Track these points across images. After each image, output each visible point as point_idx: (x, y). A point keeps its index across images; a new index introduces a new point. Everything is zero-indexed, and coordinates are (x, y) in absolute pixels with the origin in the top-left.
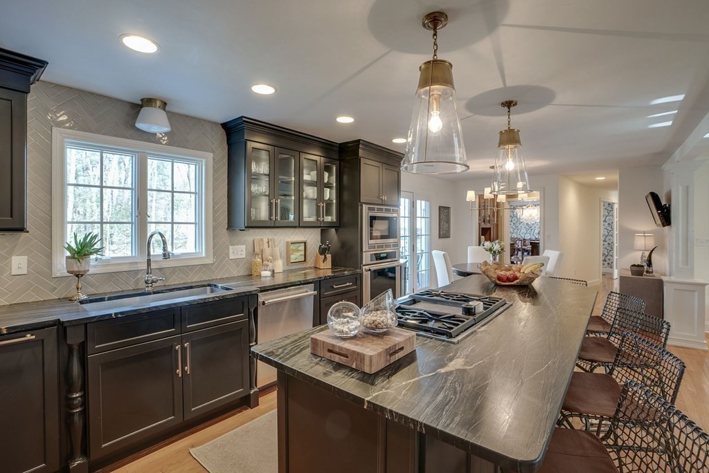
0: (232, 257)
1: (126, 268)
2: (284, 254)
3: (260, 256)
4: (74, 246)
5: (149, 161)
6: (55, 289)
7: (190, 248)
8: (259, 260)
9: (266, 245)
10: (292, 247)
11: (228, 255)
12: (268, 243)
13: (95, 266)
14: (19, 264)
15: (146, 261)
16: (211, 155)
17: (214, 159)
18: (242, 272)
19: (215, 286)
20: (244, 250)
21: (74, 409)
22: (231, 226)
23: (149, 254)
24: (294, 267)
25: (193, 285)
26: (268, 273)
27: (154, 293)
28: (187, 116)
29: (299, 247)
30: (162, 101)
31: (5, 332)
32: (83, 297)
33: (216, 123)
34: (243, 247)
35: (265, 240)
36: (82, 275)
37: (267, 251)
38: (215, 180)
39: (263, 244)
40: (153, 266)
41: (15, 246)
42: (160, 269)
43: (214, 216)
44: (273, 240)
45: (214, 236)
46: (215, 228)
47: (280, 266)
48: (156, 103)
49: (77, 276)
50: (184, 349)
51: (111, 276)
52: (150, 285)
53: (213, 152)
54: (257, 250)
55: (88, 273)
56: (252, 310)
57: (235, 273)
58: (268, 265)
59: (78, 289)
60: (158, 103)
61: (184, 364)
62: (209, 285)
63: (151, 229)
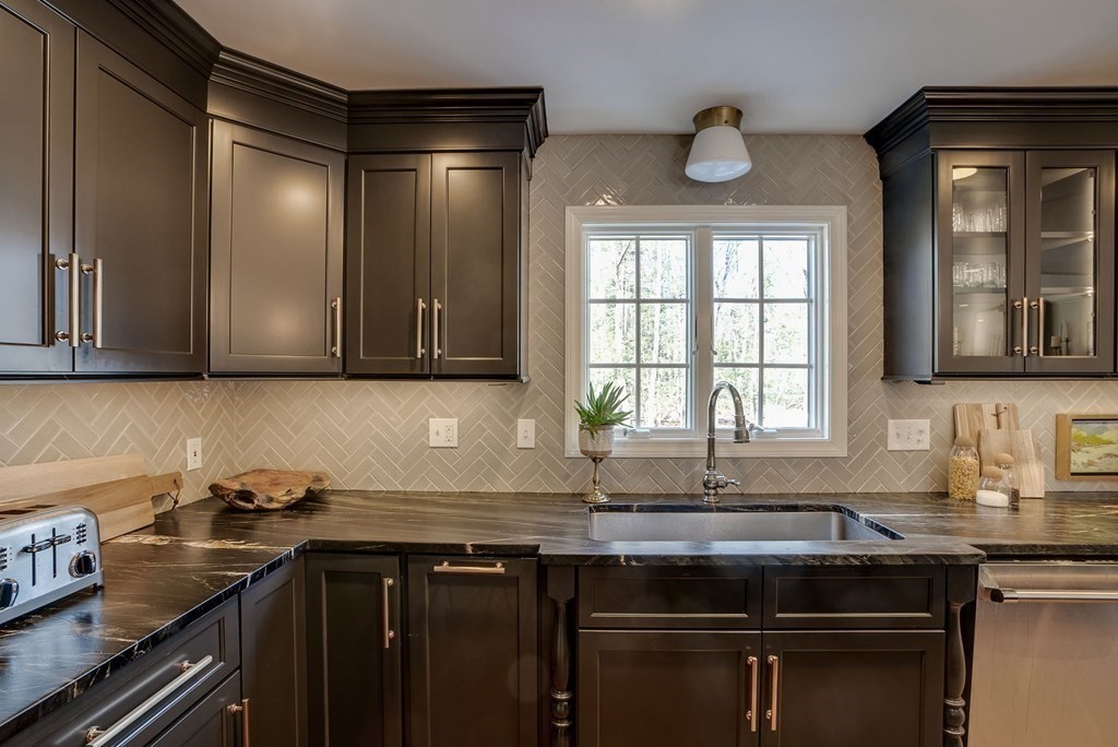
0: (893, 445)
1: (672, 452)
2: (1048, 449)
3: (974, 449)
4: (587, 406)
5: (716, 244)
6: (568, 476)
7: (797, 419)
8: (970, 459)
9: (990, 422)
10: (1077, 430)
11: (883, 439)
12: (997, 415)
13: (625, 444)
14: (526, 431)
15: (706, 441)
16: (840, 212)
17: (849, 219)
18: (921, 485)
19: (851, 514)
20: (928, 431)
21: (557, 720)
22: (893, 369)
23: (712, 429)
24: (1082, 486)
25: (800, 503)
26: (1000, 499)
27: (719, 510)
28: (785, 135)
29: (1102, 431)
30: (732, 109)
31: (470, 552)
32: (603, 499)
33: (851, 137)
34: (925, 424)
35: (989, 409)
36: (601, 460)
37: (995, 440)
38: (853, 265)
39: (981, 420)
40: (720, 452)
41: (521, 403)
42: (735, 460)
43: (850, 348)
44: (1011, 409)
45: (849, 395)
46: (853, 377)
47: (1035, 480)
48: (720, 115)
49: (594, 460)
50: (766, 669)
51: (649, 464)
52: (712, 492)
53: (846, 201)
54: (964, 433)
55: (612, 455)
56: (957, 608)
57: (902, 485)
58: (997, 478)
59: (595, 482)
60: (725, 112)
61: (764, 703)
62: (836, 509)
63: (719, 376)
